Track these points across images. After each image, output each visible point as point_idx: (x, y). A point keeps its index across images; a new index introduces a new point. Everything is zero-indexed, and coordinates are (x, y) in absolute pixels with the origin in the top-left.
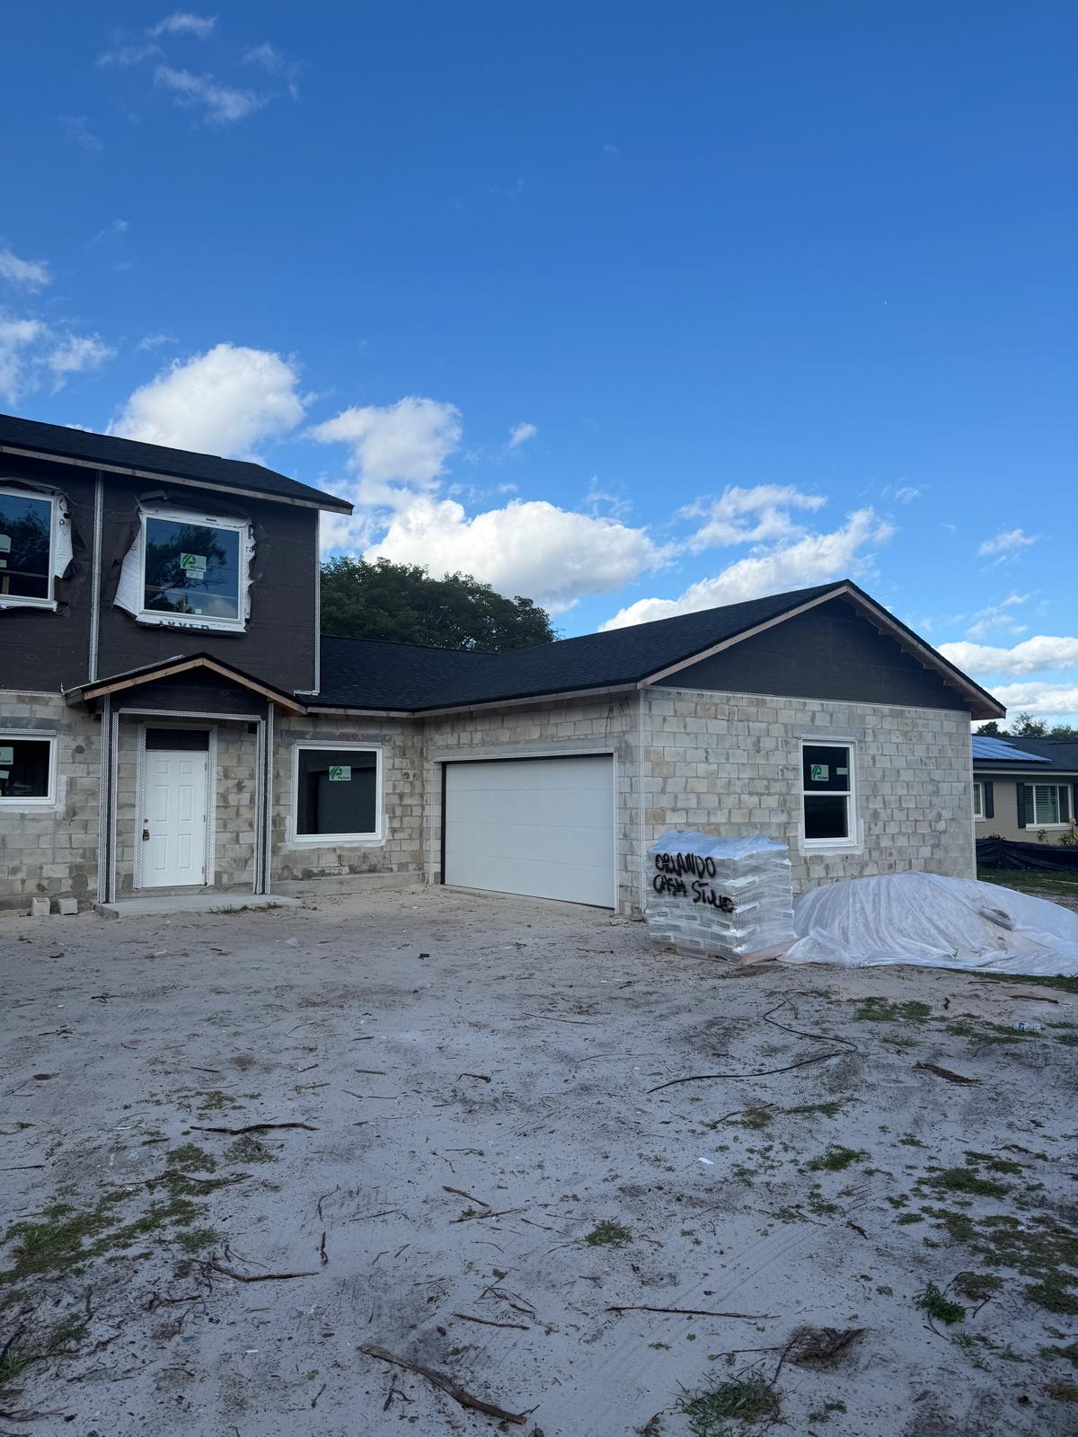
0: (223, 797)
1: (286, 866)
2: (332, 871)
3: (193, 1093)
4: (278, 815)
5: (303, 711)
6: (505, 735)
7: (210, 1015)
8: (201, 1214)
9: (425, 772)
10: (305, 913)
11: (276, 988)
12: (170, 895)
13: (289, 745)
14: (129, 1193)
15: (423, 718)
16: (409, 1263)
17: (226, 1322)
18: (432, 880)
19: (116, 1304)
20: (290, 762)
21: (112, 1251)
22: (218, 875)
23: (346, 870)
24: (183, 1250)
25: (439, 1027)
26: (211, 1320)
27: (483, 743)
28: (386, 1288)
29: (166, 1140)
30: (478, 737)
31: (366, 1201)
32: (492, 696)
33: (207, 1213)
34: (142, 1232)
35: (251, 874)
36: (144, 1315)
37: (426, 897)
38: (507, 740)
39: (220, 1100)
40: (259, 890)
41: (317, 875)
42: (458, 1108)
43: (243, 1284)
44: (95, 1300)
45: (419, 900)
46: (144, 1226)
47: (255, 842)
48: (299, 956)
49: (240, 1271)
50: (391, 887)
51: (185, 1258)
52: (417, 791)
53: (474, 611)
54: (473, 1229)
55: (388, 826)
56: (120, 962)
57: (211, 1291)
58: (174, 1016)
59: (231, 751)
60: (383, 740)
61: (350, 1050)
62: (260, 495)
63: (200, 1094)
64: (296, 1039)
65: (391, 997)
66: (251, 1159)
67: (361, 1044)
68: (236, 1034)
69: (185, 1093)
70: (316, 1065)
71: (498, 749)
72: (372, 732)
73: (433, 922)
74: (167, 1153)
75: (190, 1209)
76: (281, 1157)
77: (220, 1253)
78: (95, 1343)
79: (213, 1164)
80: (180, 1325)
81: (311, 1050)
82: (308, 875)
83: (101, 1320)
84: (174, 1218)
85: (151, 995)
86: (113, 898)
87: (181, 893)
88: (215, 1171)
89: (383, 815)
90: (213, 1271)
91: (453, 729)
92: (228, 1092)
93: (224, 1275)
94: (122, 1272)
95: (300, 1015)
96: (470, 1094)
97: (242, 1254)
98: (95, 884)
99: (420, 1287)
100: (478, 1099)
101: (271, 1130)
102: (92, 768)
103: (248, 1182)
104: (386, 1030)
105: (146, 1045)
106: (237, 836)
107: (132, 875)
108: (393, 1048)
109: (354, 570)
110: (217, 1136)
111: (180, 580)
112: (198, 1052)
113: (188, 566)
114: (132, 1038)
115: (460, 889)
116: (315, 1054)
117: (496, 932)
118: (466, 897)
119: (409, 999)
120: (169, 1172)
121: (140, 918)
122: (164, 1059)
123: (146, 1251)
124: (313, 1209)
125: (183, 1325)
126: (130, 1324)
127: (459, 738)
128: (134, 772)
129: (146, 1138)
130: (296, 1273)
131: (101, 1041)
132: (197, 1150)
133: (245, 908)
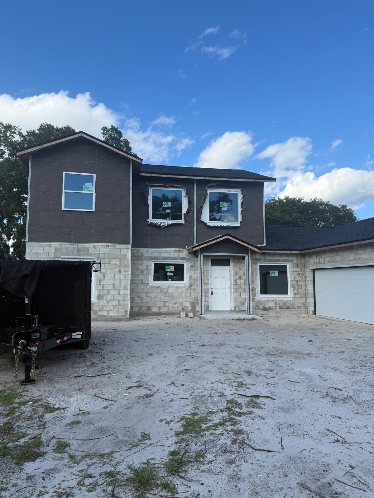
0: (235, 281)
1: (257, 305)
2: (273, 308)
3: (233, 381)
4: (253, 287)
5: (260, 252)
6: (338, 258)
7: (236, 355)
8: (239, 423)
9: (306, 273)
10: (264, 322)
11: (257, 347)
12: (220, 313)
13: (256, 264)
14: (215, 412)
15: (305, 253)
16: (315, 456)
17: (250, 462)
18: (311, 313)
19: (214, 449)
20: (256, 269)
21: (211, 431)
22: (235, 307)
23: (278, 307)
24: (234, 435)
25: (319, 368)
26: (245, 461)
27: (329, 261)
28: (307, 463)
29: (226, 396)
30: (327, 259)
31: (296, 429)
32: (332, 243)
33: (240, 423)
34: (220, 426)
35: (245, 307)
36: (223, 454)
37: (309, 319)
38: (340, 260)
39: (242, 385)
40: (249, 313)
41: (268, 309)
42: (329, 399)
43: (254, 451)
44: (207, 446)
45: (307, 320)
46: (221, 424)
47: (246, 296)
48: (264, 337)
49: (253, 445)
50: (295, 315)
51: (235, 437)
52: (303, 280)
53: (323, 211)
54: (339, 448)
55: (293, 292)
56: (207, 334)
57: (244, 451)
58: (225, 354)
59: (237, 266)
60: (290, 261)
61: (286, 373)
62: (244, 180)
63: (235, 381)
64: (266, 366)
65: (299, 355)
66: (254, 407)
67: (289, 371)
68: (245, 362)
69: (230, 381)
70: (274, 377)
71: (336, 264)
72: (285, 258)
73: (313, 329)
74: (226, 401)
75: (235, 421)
76: (264, 408)
77: (246, 438)
78: (208, 461)
79: (241, 406)
80: (235, 460)
81: (272, 371)
82: (265, 309)
83: (210, 453)
84: (230, 423)
85: (217, 346)
86: (203, 313)
87: (223, 312)
88: (242, 409)
89: (290, 288)
90: (244, 444)
91: (317, 257)
92: (245, 382)
93: (248, 446)
94: (215, 438)
95: (267, 358)
96: (333, 395)
97: (253, 440)
98: (198, 308)
99: (320, 465)
100: (337, 397)
101: (260, 398)
102: (196, 272)
103: (253, 415)
104: (299, 367)
105: (217, 363)
106: (240, 294)
107: (209, 306)
108: (302, 374)
109: (276, 202)
110: (242, 397)
111: (219, 210)
112: (234, 367)
113: (222, 206)
114: (212, 360)
115: (322, 317)
116: (273, 372)
117: (339, 334)
118: (325, 320)
119: (306, 357)
120: (227, 407)
121: (212, 320)
122: (223, 368)
123: (222, 433)
124: (276, 428)
125: (236, 461)
126: (219, 457)
127: (319, 260)
128: (208, 273)
129: (219, 394)
130: (273, 450)
131: (203, 360)
132: (236, 401)
133: (244, 319)
